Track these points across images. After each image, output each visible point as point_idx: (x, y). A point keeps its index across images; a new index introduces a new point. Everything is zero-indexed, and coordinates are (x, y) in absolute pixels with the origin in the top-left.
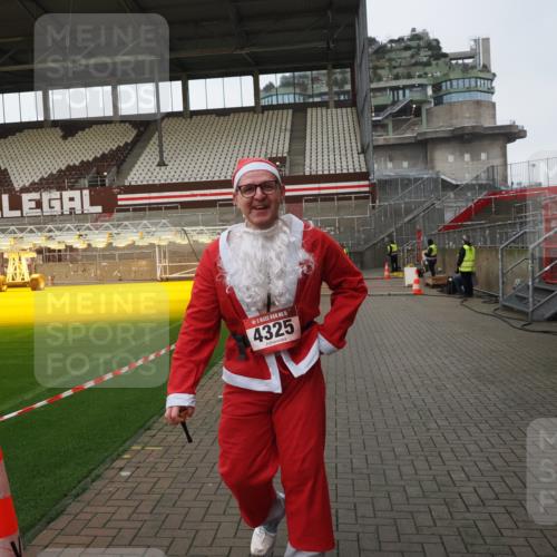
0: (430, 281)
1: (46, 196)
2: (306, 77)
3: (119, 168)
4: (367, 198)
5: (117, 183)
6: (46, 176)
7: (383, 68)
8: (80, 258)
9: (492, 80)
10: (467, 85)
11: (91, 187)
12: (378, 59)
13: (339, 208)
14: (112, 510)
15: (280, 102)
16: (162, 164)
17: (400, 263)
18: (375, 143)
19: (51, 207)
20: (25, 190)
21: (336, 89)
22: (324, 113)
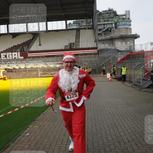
0: (114, 77)
1: (8, 54)
2: (80, 21)
3: (28, 46)
4: (97, 54)
5: (28, 50)
6: (8, 48)
7: (101, 19)
8: (17, 71)
9: (130, 22)
10: (124, 23)
11: (20, 51)
12: (100, 16)
13: (89, 57)
14: (23, 145)
15: (73, 28)
16: (40, 45)
17: (106, 72)
18: (99, 39)
19: (9, 57)
20: (2, 52)
21: (88, 24)
22: (85, 31)
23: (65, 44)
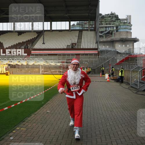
0: (112, 78)
1: (12, 50)
2: (83, 23)
3: (32, 44)
4: (97, 55)
5: (31, 48)
6: (13, 45)
7: (103, 22)
8: (20, 67)
9: (131, 26)
10: (125, 27)
11: (25, 49)
12: (102, 19)
13: (89, 57)
15: (76, 29)
16: (44, 43)
17: (105, 73)
18: (100, 41)
19: (13, 53)
20: (7, 48)
21: (90, 26)
22: (87, 32)
23: (67, 44)
